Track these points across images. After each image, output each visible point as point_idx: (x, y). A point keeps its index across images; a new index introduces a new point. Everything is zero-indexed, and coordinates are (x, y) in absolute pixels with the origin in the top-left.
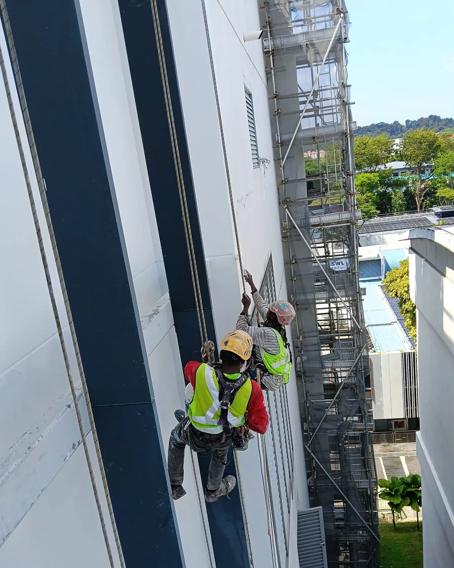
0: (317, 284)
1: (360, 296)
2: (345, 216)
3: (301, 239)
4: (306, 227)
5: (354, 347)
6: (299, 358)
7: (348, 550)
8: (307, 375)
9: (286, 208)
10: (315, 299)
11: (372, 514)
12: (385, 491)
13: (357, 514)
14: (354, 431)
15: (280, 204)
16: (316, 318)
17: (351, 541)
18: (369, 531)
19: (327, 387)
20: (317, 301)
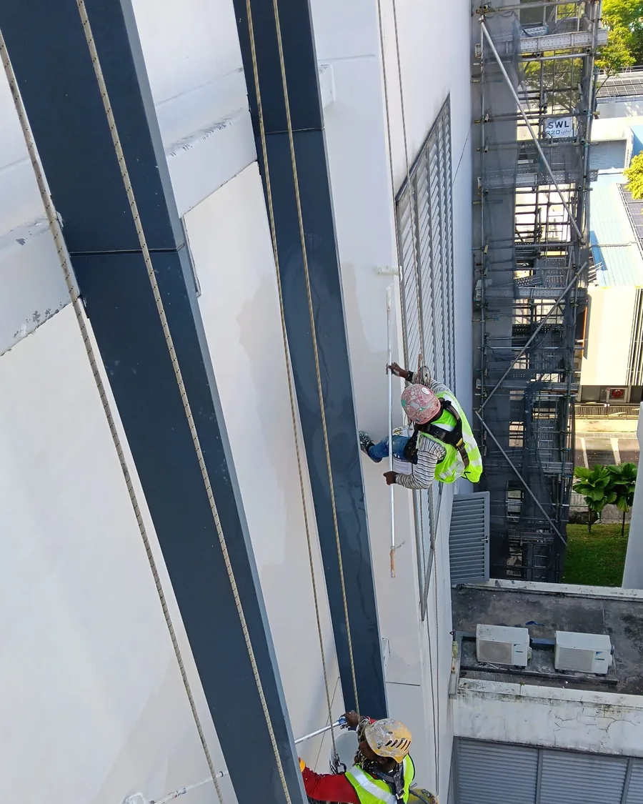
0: (520, 162)
1: (588, 181)
2: (580, 39)
3: (502, 80)
4: (513, 57)
5: (567, 266)
6: (479, 282)
7: (520, 552)
8: (489, 308)
9: (482, 21)
10: (514, 186)
11: (559, 509)
12: (583, 483)
13: (539, 507)
14: (549, 393)
15: (472, 15)
16: (513, 219)
17: (526, 541)
18: (553, 531)
19: (518, 330)
20: (518, 189)
